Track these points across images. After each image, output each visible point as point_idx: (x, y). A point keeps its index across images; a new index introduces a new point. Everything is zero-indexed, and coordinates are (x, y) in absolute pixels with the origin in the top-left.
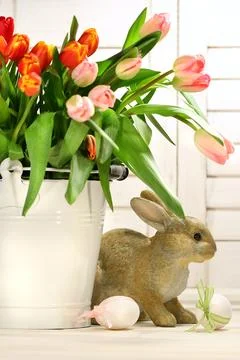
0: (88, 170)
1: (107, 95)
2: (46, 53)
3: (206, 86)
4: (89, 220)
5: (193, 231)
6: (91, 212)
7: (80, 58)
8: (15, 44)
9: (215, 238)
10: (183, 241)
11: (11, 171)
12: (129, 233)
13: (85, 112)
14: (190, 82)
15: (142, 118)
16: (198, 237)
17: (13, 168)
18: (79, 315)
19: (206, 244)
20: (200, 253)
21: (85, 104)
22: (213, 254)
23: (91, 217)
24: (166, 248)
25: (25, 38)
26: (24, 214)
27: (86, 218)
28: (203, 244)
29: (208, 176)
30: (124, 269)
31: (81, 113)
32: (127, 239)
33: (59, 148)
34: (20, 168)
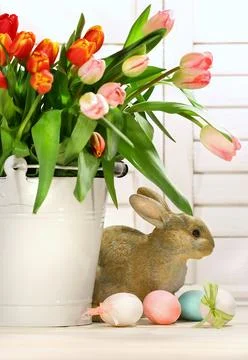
0: (95, 167)
1: (117, 92)
2: (52, 50)
3: (207, 83)
4: (91, 217)
5: (191, 227)
6: (94, 209)
7: (88, 55)
8: (22, 42)
9: (213, 235)
10: (182, 238)
11: (16, 169)
12: (125, 230)
13: (100, 109)
14: (192, 78)
15: (143, 115)
16: (196, 233)
17: (18, 166)
18: (82, 312)
19: (204, 240)
20: (199, 250)
21: (100, 102)
22: (211, 251)
23: (94, 215)
24: (165, 245)
25: (32, 36)
26: (35, 212)
27: (89, 214)
28: (201, 240)
29: (195, 173)
30: (122, 266)
31: (96, 111)
32: (125, 236)
33: (66, 146)
34: (25, 166)
